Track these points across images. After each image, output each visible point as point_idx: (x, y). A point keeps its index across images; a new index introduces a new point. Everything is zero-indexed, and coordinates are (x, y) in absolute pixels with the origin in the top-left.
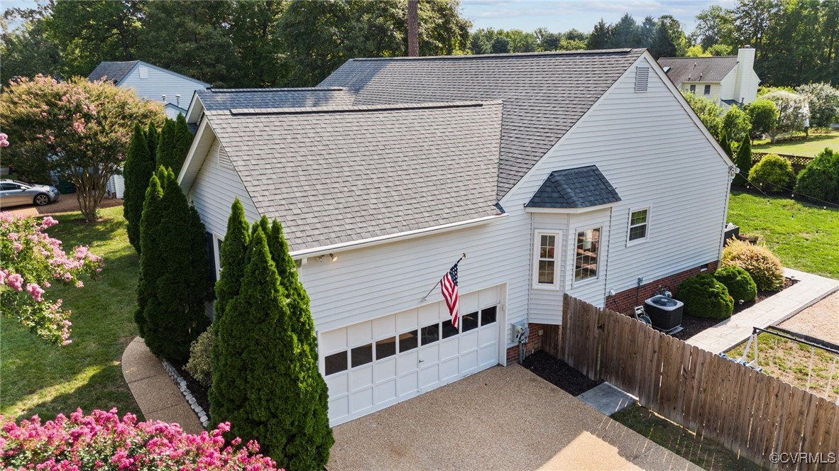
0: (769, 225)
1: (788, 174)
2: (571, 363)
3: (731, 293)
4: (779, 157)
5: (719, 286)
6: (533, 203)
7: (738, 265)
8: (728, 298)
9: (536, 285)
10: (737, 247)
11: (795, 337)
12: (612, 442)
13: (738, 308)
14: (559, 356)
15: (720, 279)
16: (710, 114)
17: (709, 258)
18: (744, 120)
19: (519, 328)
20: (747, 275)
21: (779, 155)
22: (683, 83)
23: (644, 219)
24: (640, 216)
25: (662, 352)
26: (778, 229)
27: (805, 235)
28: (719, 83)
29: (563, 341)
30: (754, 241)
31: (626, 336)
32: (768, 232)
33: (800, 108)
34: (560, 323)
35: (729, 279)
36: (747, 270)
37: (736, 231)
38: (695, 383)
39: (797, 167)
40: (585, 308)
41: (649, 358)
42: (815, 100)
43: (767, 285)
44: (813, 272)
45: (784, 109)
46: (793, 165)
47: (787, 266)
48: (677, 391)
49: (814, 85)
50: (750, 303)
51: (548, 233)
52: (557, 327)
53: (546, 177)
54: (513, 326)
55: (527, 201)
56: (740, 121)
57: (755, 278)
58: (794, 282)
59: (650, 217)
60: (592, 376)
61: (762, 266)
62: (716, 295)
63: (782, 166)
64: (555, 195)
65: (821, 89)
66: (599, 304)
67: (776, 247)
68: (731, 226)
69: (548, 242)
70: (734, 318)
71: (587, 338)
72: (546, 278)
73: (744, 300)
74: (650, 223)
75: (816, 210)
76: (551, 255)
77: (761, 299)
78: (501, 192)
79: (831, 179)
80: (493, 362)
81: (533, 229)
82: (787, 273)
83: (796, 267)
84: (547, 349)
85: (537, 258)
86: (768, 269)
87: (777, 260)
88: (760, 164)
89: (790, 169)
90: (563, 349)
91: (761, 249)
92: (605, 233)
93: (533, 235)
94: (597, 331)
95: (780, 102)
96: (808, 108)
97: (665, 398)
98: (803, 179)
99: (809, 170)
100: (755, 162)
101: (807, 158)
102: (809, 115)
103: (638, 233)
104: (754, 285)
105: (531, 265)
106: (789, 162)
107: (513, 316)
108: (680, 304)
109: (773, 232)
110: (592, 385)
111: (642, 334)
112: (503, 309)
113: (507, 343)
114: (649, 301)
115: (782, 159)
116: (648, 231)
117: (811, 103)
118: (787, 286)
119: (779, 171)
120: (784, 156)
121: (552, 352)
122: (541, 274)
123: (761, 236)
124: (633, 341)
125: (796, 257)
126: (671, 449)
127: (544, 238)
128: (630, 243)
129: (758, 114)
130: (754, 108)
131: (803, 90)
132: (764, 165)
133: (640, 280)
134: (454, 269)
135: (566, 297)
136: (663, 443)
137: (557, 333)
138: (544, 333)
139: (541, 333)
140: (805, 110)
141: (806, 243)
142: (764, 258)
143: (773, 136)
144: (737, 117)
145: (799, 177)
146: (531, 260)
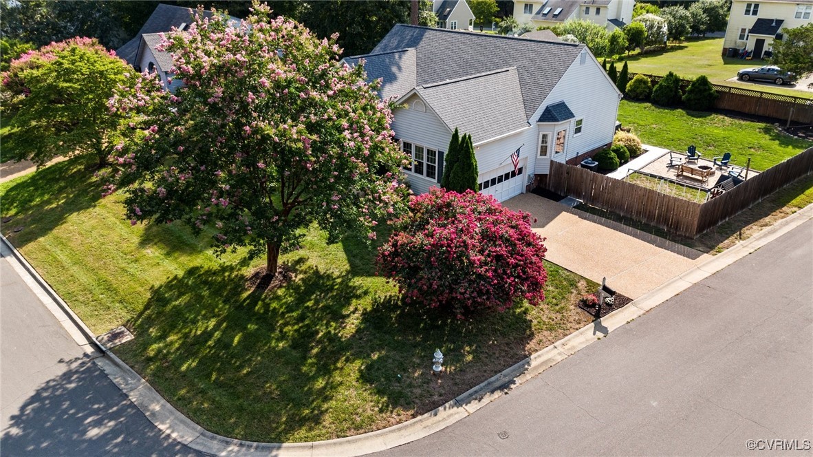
0: (636, 121)
1: (649, 88)
2: (553, 190)
3: (618, 158)
4: (644, 76)
5: (613, 154)
6: (540, 120)
7: (622, 144)
8: (617, 160)
9: (539, 157)
10: (621, 134)
11: (646, 175)
12: (575, 214)
13: (621, 164)
14: (547, 188)
15: (614, 151)
16: (601, 38)
17: (607, 141)
18: (623, 39)
19: (532, 176)
20: (625, 148)
21: (644, 75)
22: (581, 6)
23: (581, 124)
24: (580, 122)
25: (594, 180)
26: (641, 123)
27: (654, 126)
28: (606, 7)
29: (549, 181)
30: (628, 131)
31: (579, 175)
32: (636, 125)
33: (661, 27)
34: (548, 173)
35: (617, 151)
36: (625, 146)
37: (620, 126)
38: (607, 191)
39: (654, 82)
40: (560, 165)
41: (588, 183)
42: (672, 19)
43: (634, 153)
44: (656, 146)
45: (651, 27)
46: (651, 81)
47: (644, 143)
48: (599, 195)
49: (672, 8)
50: (626, 162)
51: (545, 133)
52: (547, 175)
53: (545, 108)
54: (529, 175)
55: (538, 119)
56: (620, 40)
57: (629, 150)
58: (646, 151)
59: (583, 122)
60: (562, 195)
61: (632, 144)
62: (612, 158)
63: (645, 82)
64: (550, 116)
65: (677, 11)
66: (564, 162)
67: (640, 133)
68: (618, 123)
69: (544, 137)
70: (619, 169)
71: (561, 178)
72: (544, 153)
73: (624, 160)
74: (583, 126)
75: (662, 110)
76: (546, 143)
77: (631, 160)
78: (528, 116)
79: (671, 91)
80: (519, 192)
81: (539, 132)
82: (644, 147)
83: (648, 143)
84: (541, 185)
85: (540, 144)
86: (635, 145)
87: (639, 141)
88: (633, 81)
89: (650, 84)
90: (549, 184)
91: (632, 135)
92: (567, 132)
93: (539, 134)
94: (566, 175)
95: (648, 23)
96: (666, 27)
97: (594, 200)
98: (656, 91)
99: (661, 85)
100: (631, 79)
101: (659, 77)
102: (667, 33)
103: (578, 130)
104: (628, 153)
105: (537, 148)
106: (649, 80)
107: (529, 171)
108: (597, 163)
109: (639, 125)
110: (563, 198)
111: (586, 174)
112: (526, 168)
113: (526, 183)
114: (582, 163)
115: (645, 78)
116: (582, 129)
117: (670, 22)
118: (643, 153)
119: (643, 86)
120: (647, 75)
121: (543, 186)
122: (541, 152)
123: (632, 128)
124: (582, 177)
125: (649, 138)
126: (598, 215)
127: (543, 135)
128: (575, 136)
129: (633, 34)
130: (630, 30)
131: (665, 11)
132: (635, 82)
133: (578, 153)
134: (518, 151)
135: (552, 161)
136: (595, 214)
137: (546, 178)
138: (540, 178)
139: (539, 178)
140: (665, 29)
141: (655, 131)
142: (633, 140)
143: (642, 49)
144: (619, 37)
145: (654, 89)
146: (537, 146)
